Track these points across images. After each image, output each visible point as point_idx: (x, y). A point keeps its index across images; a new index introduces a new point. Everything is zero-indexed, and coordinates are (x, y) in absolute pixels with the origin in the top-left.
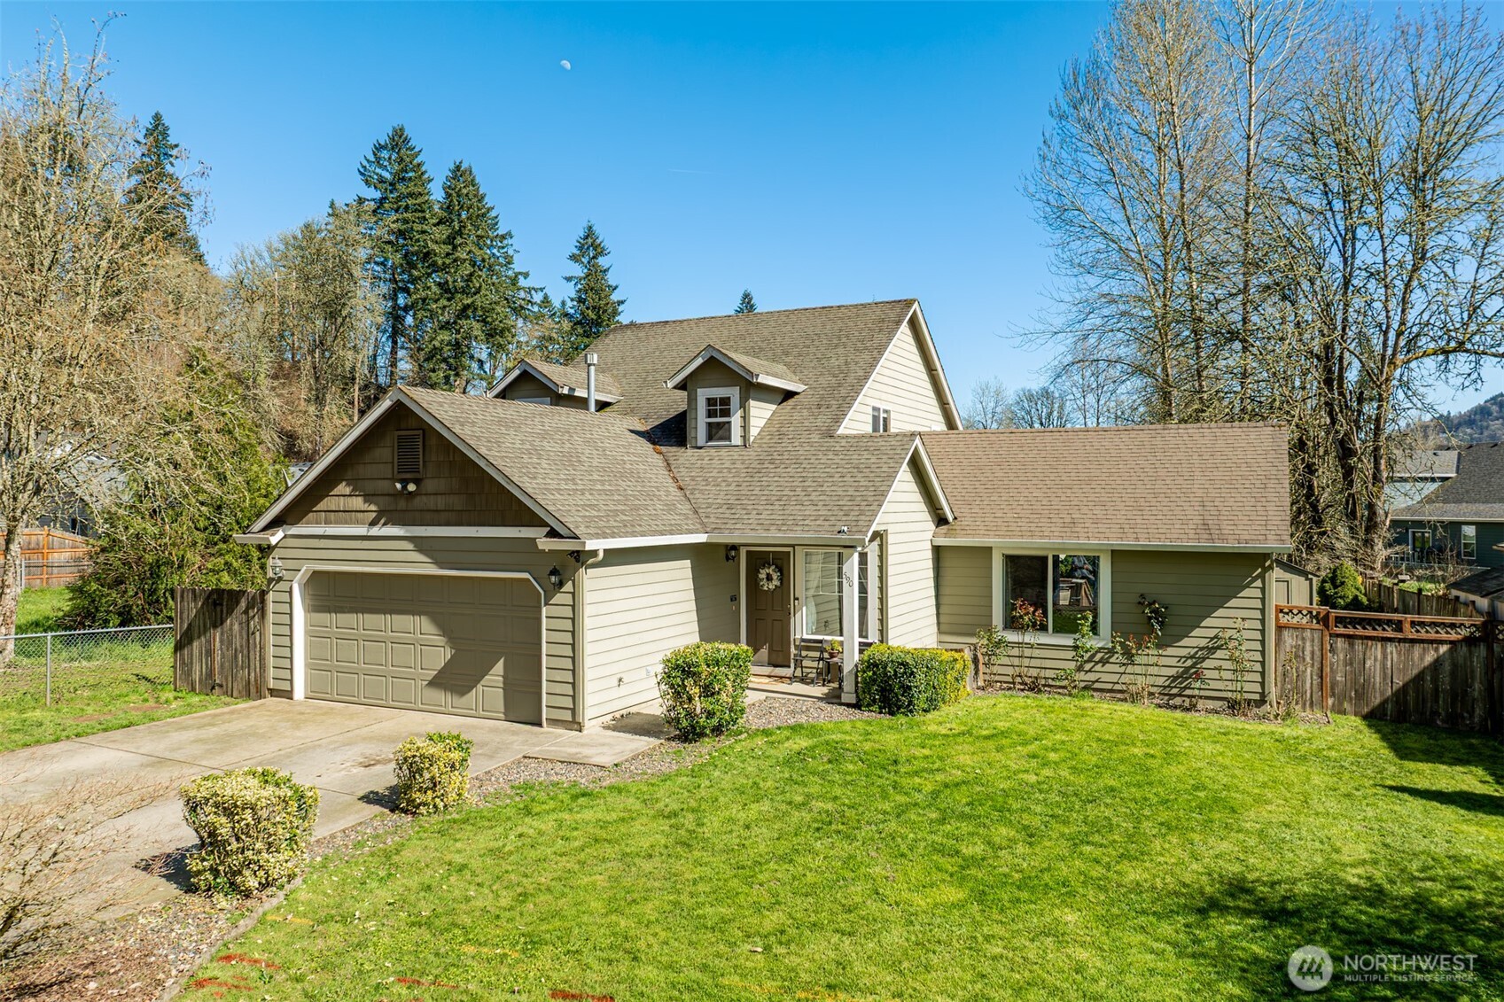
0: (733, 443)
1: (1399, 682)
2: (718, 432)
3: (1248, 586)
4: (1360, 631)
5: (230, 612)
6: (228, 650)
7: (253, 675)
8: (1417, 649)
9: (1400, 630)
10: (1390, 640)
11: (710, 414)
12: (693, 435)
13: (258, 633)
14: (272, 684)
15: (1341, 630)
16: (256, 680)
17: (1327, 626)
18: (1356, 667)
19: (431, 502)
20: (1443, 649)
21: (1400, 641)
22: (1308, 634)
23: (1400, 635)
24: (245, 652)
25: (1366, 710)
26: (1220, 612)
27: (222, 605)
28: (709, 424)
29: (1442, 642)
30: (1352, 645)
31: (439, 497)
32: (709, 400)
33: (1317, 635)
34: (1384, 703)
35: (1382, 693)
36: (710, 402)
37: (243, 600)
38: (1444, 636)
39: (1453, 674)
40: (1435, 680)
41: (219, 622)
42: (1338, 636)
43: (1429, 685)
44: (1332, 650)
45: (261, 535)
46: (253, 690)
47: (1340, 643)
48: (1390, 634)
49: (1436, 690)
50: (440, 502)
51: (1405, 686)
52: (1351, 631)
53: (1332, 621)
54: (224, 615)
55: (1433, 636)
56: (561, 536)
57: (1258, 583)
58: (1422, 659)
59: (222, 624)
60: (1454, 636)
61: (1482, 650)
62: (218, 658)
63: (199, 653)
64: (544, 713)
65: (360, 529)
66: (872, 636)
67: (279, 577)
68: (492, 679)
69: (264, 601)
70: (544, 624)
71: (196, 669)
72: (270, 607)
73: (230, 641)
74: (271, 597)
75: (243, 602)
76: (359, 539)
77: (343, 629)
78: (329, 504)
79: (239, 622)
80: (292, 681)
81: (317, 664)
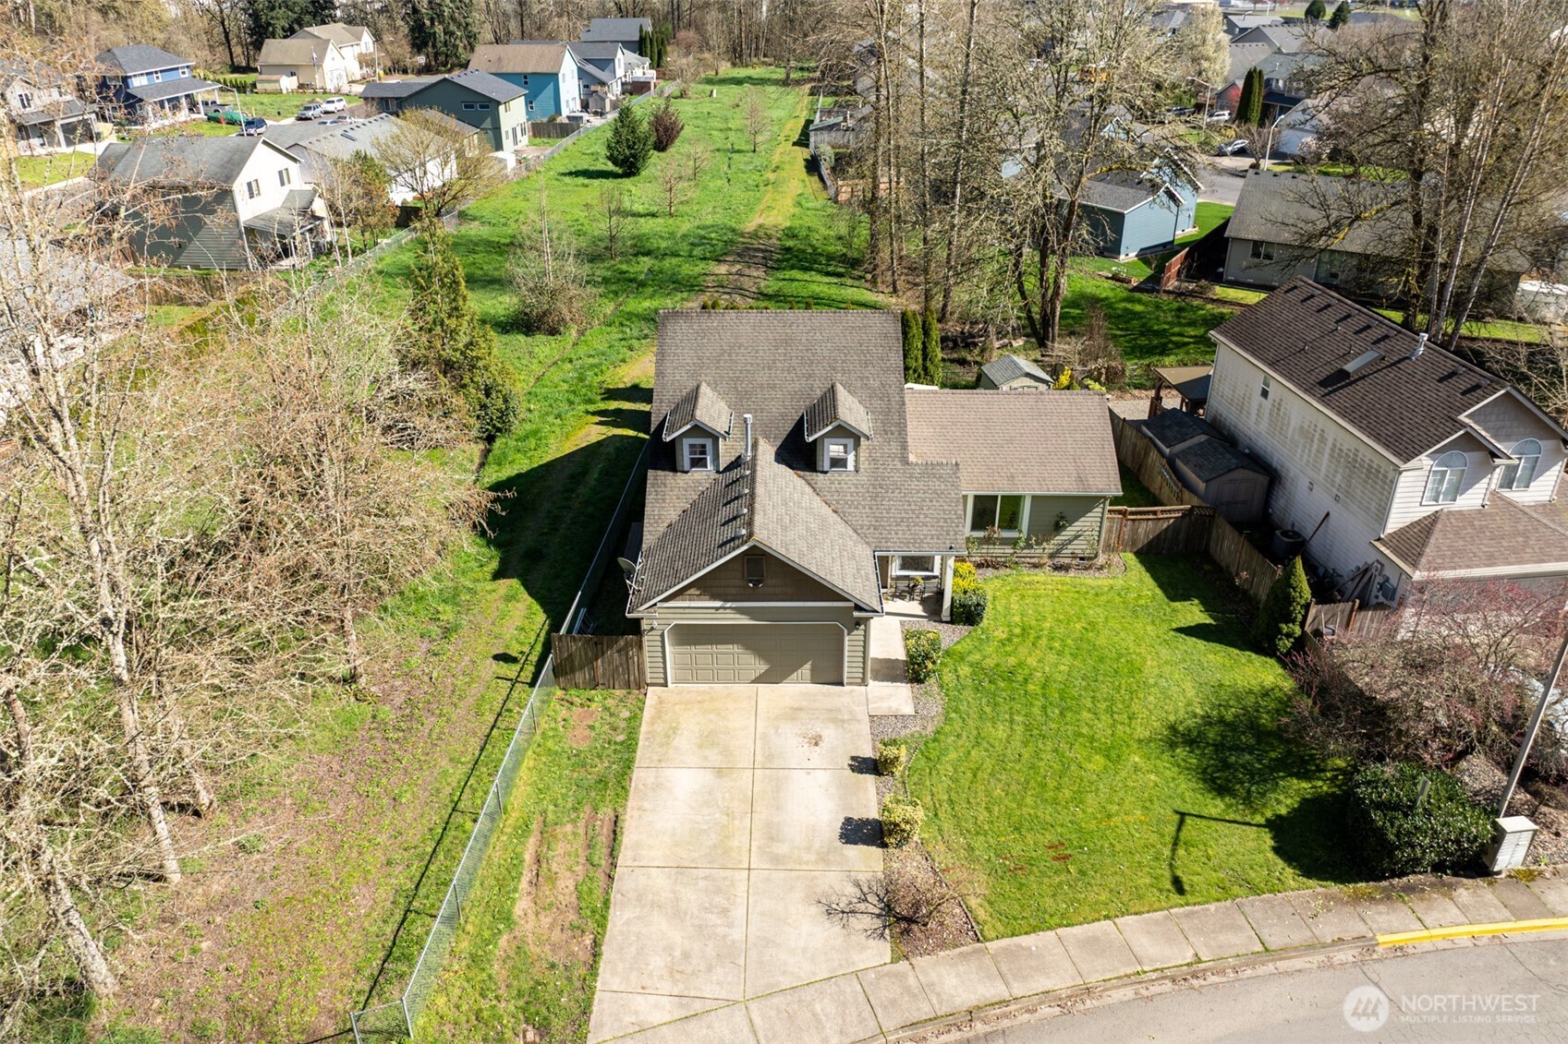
0: (849, 468)
1: (1151, 537)
2: (838, 463)
3: (1096, 508)
4: (1139, 517)
5: (610, 647)
6: (609, 666)
7: (632, 677)
8: (1161, 521)
10: (1150, 519)
12: (821, 461)
13: (636, 657)
14: (649, 681)
16: (635, 679)
17: (1124, 515)
18: (1135, 531)
19: (771, 591)
20: (1172, 521)
21: (1154, 519)
22: (1116, 520)
24: (625, 666)
25: (1134, 550)
26: (1082, 519)
27: (602, 643)
28: (833, 459)
29: (1171, 518)
30: (1134, 523)
31: (777, 588)
33: (1120, 520)
35: (1143, 543)
37: (621, 640)
38: (1173, 515)
39: (1174, 531)
40: (1165, 534)
41: (600, 653)
42: (1129, 520)
43: (1163, 537)
44: (1125, 527)
45: (646, 613)
46: (632, 685)
48: (1151, 516)
49: (1165, 539)
50: (778, 590)
51: (1153, 538)
52: (1134, 517)
53: (1127, 514)
54: (605, 649)
55: (1168, 515)
56: (865, 611)
57: (1100, 506)
58: (1162, 526)
59: (603, 654)
60: (1176, 515)
61: (1187, 519)
62: (600, 671)
63: (581, 668)
64: (845, 681)
65: (718, 604)
66: (937, 572)
67: (652, 629)
68: (808, 666)
69: (641, 642)
70: (846, 643)
71: (579, 677)
72: (645, 644)
73: (611, 662)
74: (645, 638)
75: (622, 643)
76: (717, 609)
77: (700, 649)
78: (693, 591)
79: (618, 651)
80: (666, 679)
81: (680, 667)
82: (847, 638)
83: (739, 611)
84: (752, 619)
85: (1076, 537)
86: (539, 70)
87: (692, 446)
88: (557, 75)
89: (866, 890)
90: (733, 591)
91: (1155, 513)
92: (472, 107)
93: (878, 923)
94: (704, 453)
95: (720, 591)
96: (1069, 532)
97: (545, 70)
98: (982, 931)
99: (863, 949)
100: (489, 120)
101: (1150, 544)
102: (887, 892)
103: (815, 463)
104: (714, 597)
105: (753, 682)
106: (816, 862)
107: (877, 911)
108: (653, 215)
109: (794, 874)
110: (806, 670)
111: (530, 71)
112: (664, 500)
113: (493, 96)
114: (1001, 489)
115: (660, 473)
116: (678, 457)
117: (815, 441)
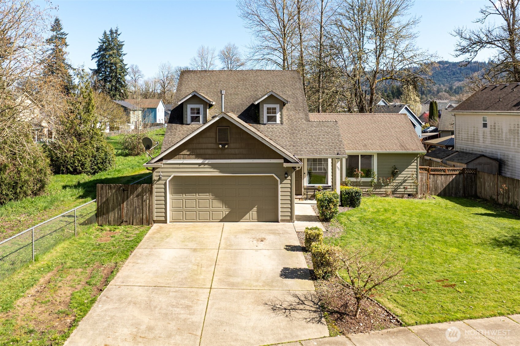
0: (277, 123)
1: (444, 186)
2: (272, 119)
3: (413, 162)
4: (436, 173)
5: (132, 193)
6: (131, 207)
7: (144, 216)
8: (448, 176)
9: (445, 172)
10: (442, 175)
11: (268, 113)
12: (262, 120)
13: (148, 201)
14: (155, 219)
15: (432, 173)
16: (146, 218)
17: (428, 172)
18: (435, 182)
19: (233, 151)
20: (454, 176)
21: (445, 175)
22: (424, 174)
23: (445, 173)
24: (141, 207)
25: (437, 194)
26: (406, 170)
27: (128, 190)
28: (268, 116)
29: (453, 174)
30: (434, 176)
31: (236, 150)
32: (268, 108)
33: (426, 174)
34: (441, 192)
35: (441, 189)
36: (268, 109)
37: (140, 188)
38: (454, 173)
39: (456, 183)
40: (452, 184)
41: (126, 197)
42: (431, 174)
43: (451, 186)
44: (430, 178)
45: (156, 164)
46: (144, 221)
47: (432, 176)
48: (443, 173)
49: (452, 187)
50: (237, 151)
51: (446, 187)
52: (434, 173)
53: (430, 171)
54: (129, 194)
55: (452, 173)
56: (291, 162)
57: (416, 161)
58: (449, 179)
59: (127, 198)
60: (456, 173)
61: (462, 176)
62: (125, 211)
63: (113, 209)
64: (280, 218)
65: (200, 161)
66: (330, 184)
67: (160, 179)
68: (255, 209)
69: (152, 188)
70: (280, 190)
71: (112, 216)
72: (155, 190)
73: (132, 205)
74: (155, 186)
75: (140, 189)
76: (200, 164)
77: (189, 196)
78: (185, 152)
79: (137, 196)
80: (166, 217)
81: (176, 209)
82: (280, 186)
83: (213, 166)
84: (221, 172)
85: (405, 181)
86: (149, 107)
87: (192, 109)
88: (156, 108)
89: (303, 299)
90: (210, 152)
91: (444, 170)
93: (316, 315)
94: (198, 113)
95: (202, 151)
96: (400, 178)
98: (402, 320)
99: (304, 328)
101: (445, 190)
102: (320, 300)
103: (259, 121)
104: (198, 156)
105: (221, 221)
106: (263, 286)
107: (314, 309)
109: (245, 291)
110: (254, 212)
111: (146, 107)
112: (175, 135)
114: (359, 151)
115: (174, 125)
116: (184, 116)
117: (259, 104)
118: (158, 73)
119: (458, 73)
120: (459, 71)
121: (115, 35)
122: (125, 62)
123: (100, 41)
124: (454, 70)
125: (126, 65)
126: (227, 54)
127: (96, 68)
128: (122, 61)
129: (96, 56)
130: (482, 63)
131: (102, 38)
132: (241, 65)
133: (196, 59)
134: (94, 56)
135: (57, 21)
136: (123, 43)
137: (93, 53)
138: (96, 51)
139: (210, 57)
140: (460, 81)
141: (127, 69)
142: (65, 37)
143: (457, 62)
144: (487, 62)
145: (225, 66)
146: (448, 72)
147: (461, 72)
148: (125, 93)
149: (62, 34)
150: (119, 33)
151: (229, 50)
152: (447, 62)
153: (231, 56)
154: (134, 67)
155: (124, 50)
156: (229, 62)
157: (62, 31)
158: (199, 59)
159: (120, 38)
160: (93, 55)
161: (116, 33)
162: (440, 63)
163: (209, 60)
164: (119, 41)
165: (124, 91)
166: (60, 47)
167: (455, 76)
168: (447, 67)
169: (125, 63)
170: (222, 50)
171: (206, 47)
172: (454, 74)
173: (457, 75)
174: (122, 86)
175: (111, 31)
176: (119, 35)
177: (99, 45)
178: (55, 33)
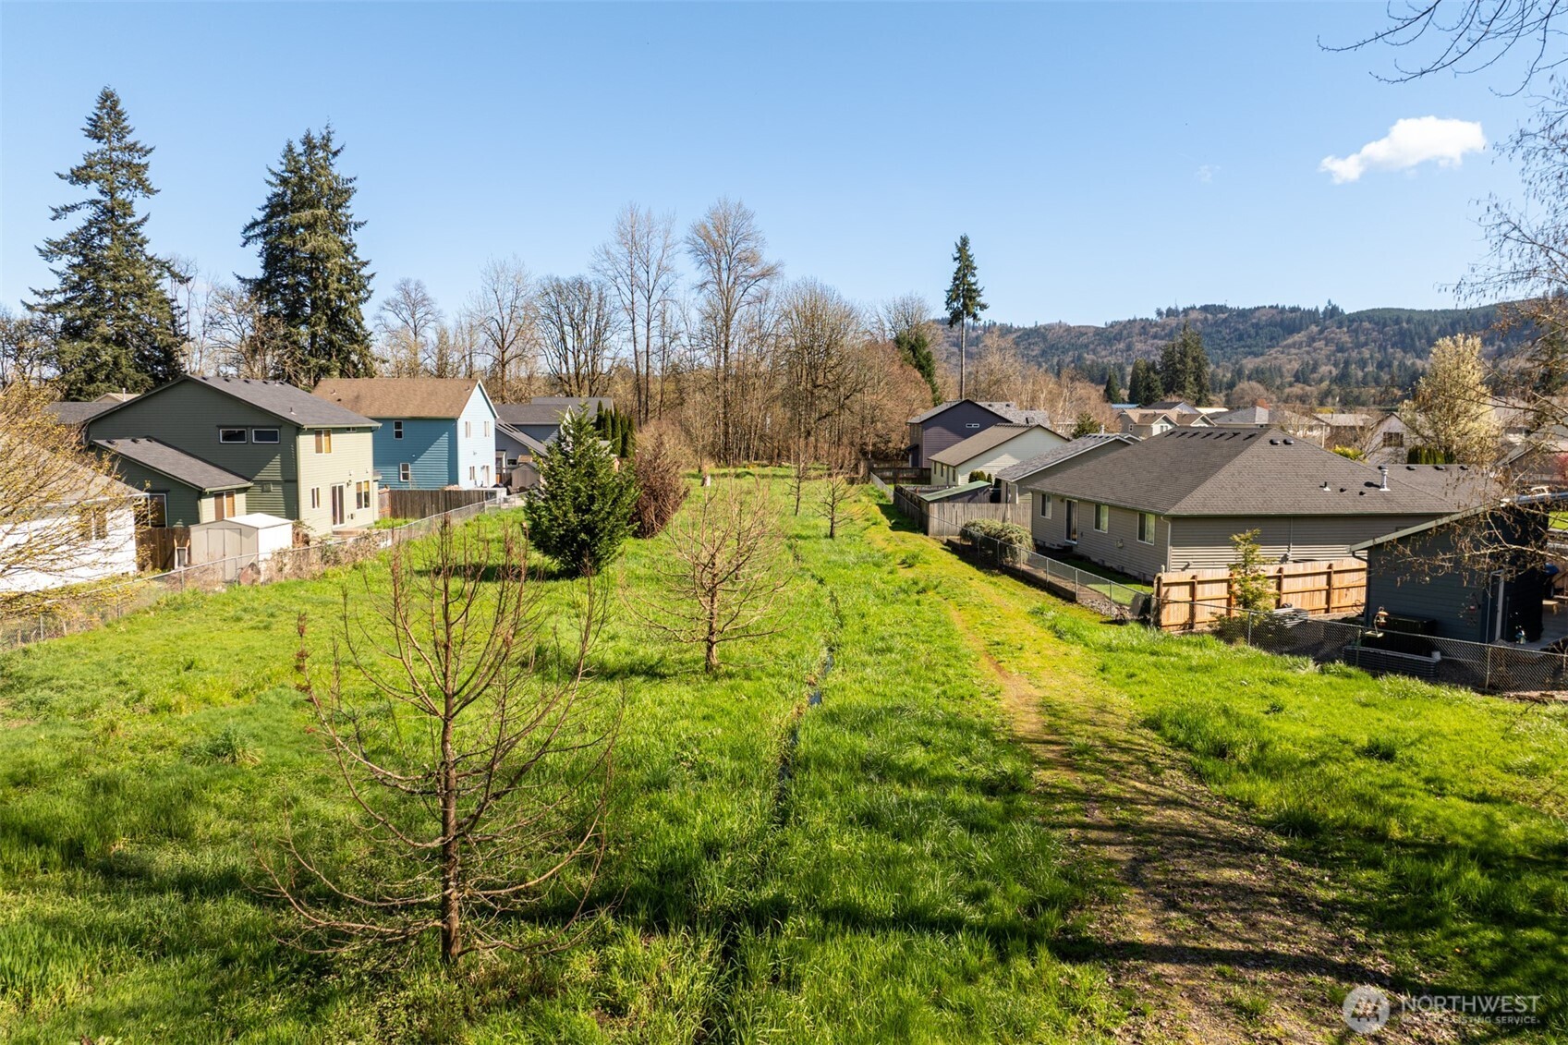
86: (423, 414)
88: (454, 420)
92: (240, 436)
97: (433, 414)
100: (276, 462)
108: (652, 673)
111: (407, 413)
113: (293, 416)
118: (480, 292)
119: (1249, 336)
120: (1252, 332)
121: (321, 154)
122: (361, 254)
123: (273, 179)
124: (1241, 327)
125: (365, 264)
126: (715, 236)
127: (259, 273)
128: (348, 250)
129: (257, 230)
130: (1309, 312)
131: (279, 168)
132: (763, 275)
133: (612, 251)
134: (252, 233)
135: (108, 101)
136: (350, 185)
137: (249, 221)
138: (260, 216)
139: (657, 243)
140: (1256, 355)
141: (368, 278)
142: (143, 161)
143: (1247, 307)
144: (1321, 310)
145: (710, 277)
146: (1225, 331)
147: (1257, 334)
148: (364, 364)
149: (131, 148)
150: (334, 147)
151: (722, 223)
152: (1222, 309)
153: (729, 241)
154: (412, 286)
155: (355, 209)
156: (723, 264)
157: (130, 139)
158: (619, 251)
159: (340, 168)
160: (248, 229)
161: (325, 147)
162: (1205, 309)
163: (656, 253)
164: (336, 178)
165: (362, 355)
166: (121, 196)
167: (1242, 343)
168: (1225, 320)
169: (362, 258)
170: (697, 223)
171: (642, 212)
172: (1240, 338)
173: (1249, 341)
174: (353, 338)
175: (309, 144)
176: (335, 154)
177: (269, 191)
178: (102, 146)
